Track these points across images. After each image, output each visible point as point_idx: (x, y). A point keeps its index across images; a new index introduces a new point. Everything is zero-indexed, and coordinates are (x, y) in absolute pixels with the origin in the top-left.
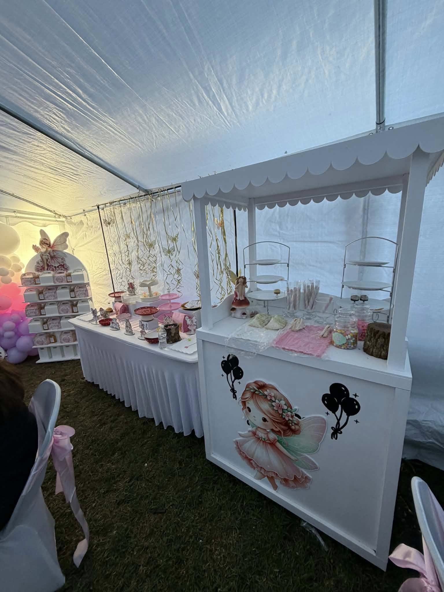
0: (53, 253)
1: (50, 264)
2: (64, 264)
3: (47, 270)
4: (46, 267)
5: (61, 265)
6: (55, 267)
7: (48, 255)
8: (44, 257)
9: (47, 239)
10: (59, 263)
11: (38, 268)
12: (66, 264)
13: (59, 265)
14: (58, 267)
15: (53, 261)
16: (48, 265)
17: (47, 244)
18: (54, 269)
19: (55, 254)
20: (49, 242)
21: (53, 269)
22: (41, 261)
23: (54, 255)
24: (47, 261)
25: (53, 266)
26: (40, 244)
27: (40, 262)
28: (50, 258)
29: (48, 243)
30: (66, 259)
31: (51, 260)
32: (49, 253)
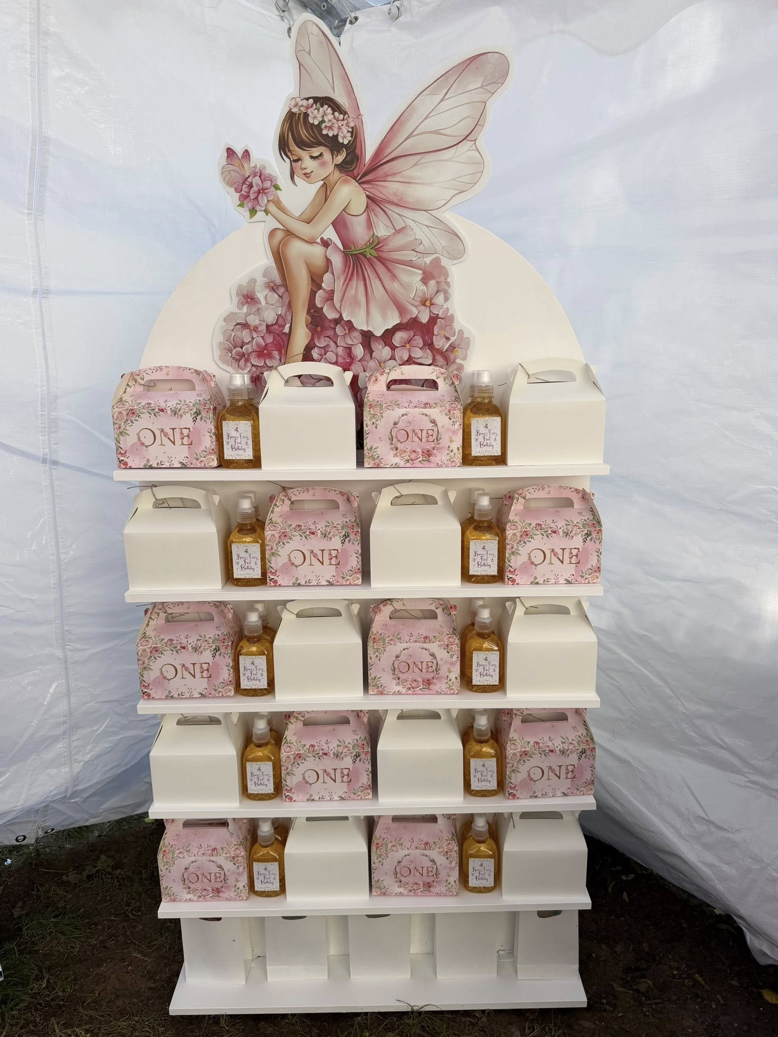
0: (370, 225)
1: (330, 315)
2: (434, 319)
3: (307, 357)
4: (301, 337)
5: (412, 325)
6: (367, 338)
7: (330, 234)
8: (297, 249)
9: (341, 98)
10: (401, 309)
11: (245, 335)
12: (449, 319)
13: (394, 320)
14: (387, 336)
15: (357, 287)
16: (317, 321)
17: (334, 144)
18: (359, 351)
19: (382, 231)
20: (355, 133)
21: (349, 350)
22: (273, 288)
23: (377, 244)
24: (316, 282)
25: (350, 326)
26: (283, 147)
27: (261, 295)
28: (337, 261)
29: (345, 138)
30: (457, 273)
31: (348, 280)
32: (339, 224)
